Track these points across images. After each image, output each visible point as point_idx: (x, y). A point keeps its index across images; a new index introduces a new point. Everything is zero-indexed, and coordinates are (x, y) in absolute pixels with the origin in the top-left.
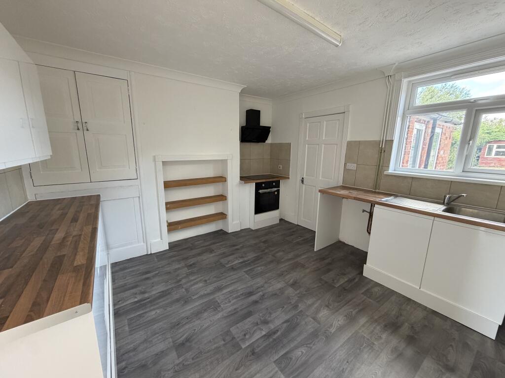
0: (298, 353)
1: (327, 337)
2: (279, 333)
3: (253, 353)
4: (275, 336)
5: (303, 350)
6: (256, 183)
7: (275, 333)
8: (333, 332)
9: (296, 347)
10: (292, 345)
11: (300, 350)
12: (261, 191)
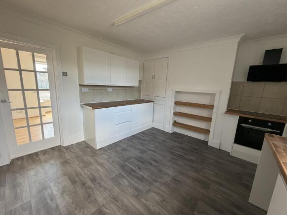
0: (125, 181)
1: (137, 196)
2: (134, 174)
3: (123, 166)
4: (132, 172)
5: (127, 183)
6: (240, 117)
7: (134, 172)
8: (142, 200)
9: (127, 180)
10: (129, 179)
11: (127, 182)
12: (243, 125)
